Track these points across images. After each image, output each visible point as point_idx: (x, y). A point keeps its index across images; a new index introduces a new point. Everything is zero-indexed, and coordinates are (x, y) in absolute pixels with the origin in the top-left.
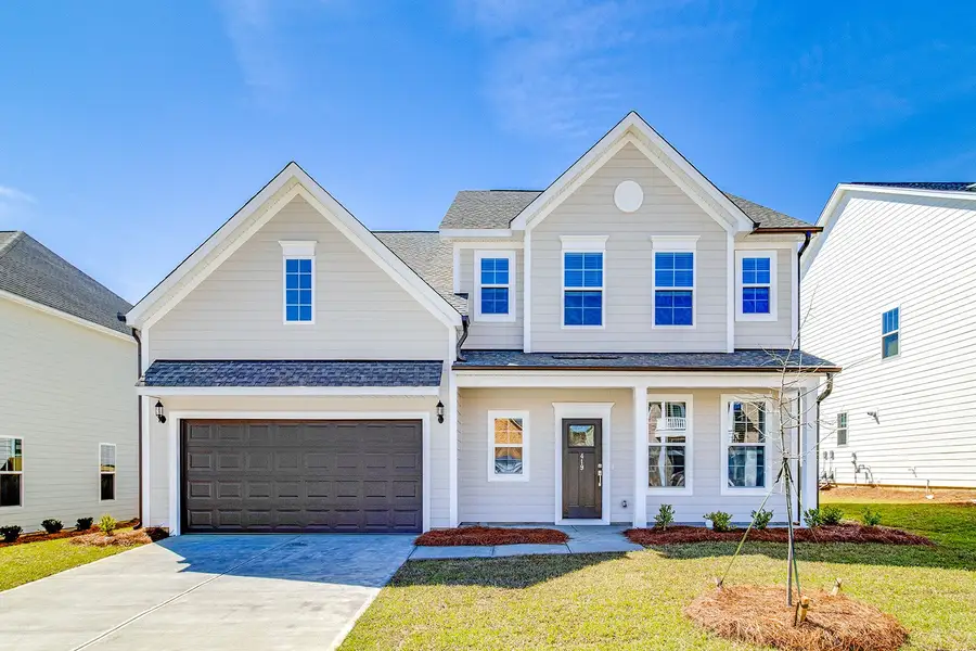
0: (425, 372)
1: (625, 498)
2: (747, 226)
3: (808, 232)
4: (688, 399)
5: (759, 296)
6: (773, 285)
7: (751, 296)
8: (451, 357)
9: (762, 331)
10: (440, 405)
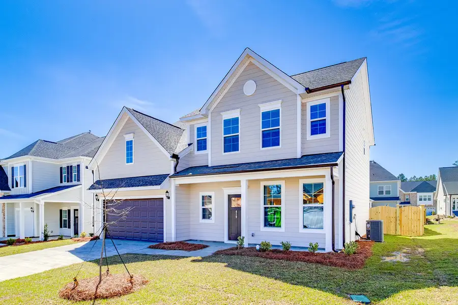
0: (157, 180)
1: (253, 232)
2: (302, 90)
3: (342, 85)
4: (282, 184)
5: (320, 125)
6: (328, 118)
7: (316, 125)
8: (172, 172)
9: (320, 144)
10: (167, 192)
